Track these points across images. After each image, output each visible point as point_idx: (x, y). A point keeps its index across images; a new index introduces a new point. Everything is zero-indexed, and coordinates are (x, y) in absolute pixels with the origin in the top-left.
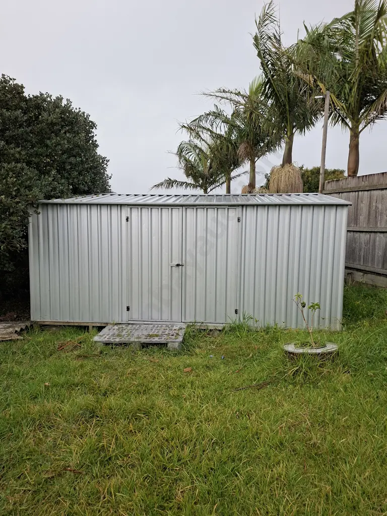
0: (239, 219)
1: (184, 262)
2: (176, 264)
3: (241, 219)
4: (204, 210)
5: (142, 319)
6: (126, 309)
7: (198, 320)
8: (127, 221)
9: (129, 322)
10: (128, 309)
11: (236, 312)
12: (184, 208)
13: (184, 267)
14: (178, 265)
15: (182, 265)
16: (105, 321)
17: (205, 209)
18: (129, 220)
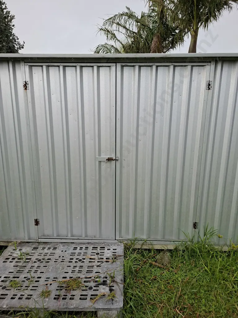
0: (209, 85)
1: (118, 155)
2: (107, 157)
3: (212, 85)
4: (152, 70)
5: (58, 236)
6: (34, 223)
7: (138, 236)
8: (26, 89)
9: (40, 240)
10: (37, 223)
11: (195, 225)
12: (119, 66)
13: (118, 164)
14: (109, 160)
15: (116, 160)
16: (5, 238)
17: (154, 67)
18: (29, 86)
